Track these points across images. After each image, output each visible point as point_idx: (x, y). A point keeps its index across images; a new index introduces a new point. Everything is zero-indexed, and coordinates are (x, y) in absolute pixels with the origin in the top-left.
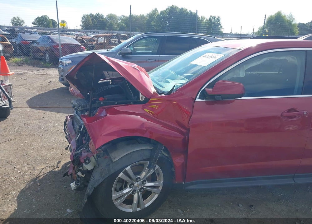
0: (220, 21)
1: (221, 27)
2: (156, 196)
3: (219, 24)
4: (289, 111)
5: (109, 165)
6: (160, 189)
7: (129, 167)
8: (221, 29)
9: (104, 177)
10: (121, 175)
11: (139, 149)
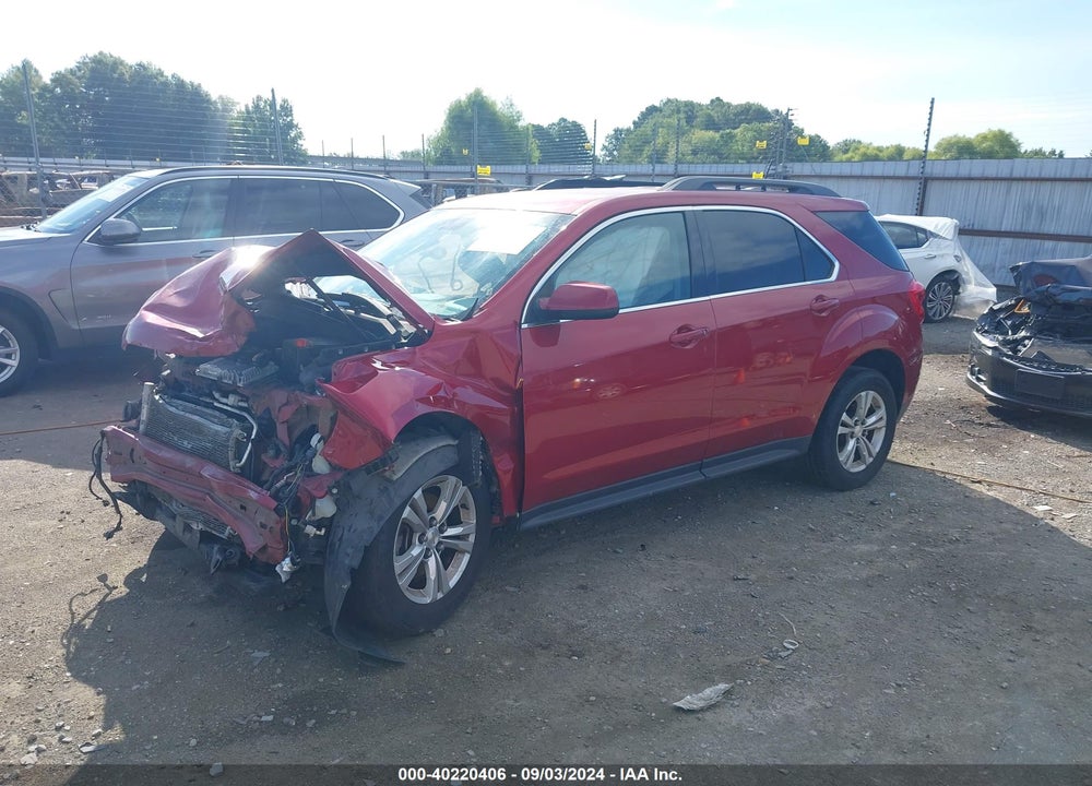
0: (291, 115)
1: (300, 135)
2: (467, 557)
3: (291, 126)
4: (680, 330)
5: (386, 488)
6: (472, 538)
7: (420, 492)
8: (300, 142)
9: (381, 518)
10: (407, 512)
11: (435, 447)
